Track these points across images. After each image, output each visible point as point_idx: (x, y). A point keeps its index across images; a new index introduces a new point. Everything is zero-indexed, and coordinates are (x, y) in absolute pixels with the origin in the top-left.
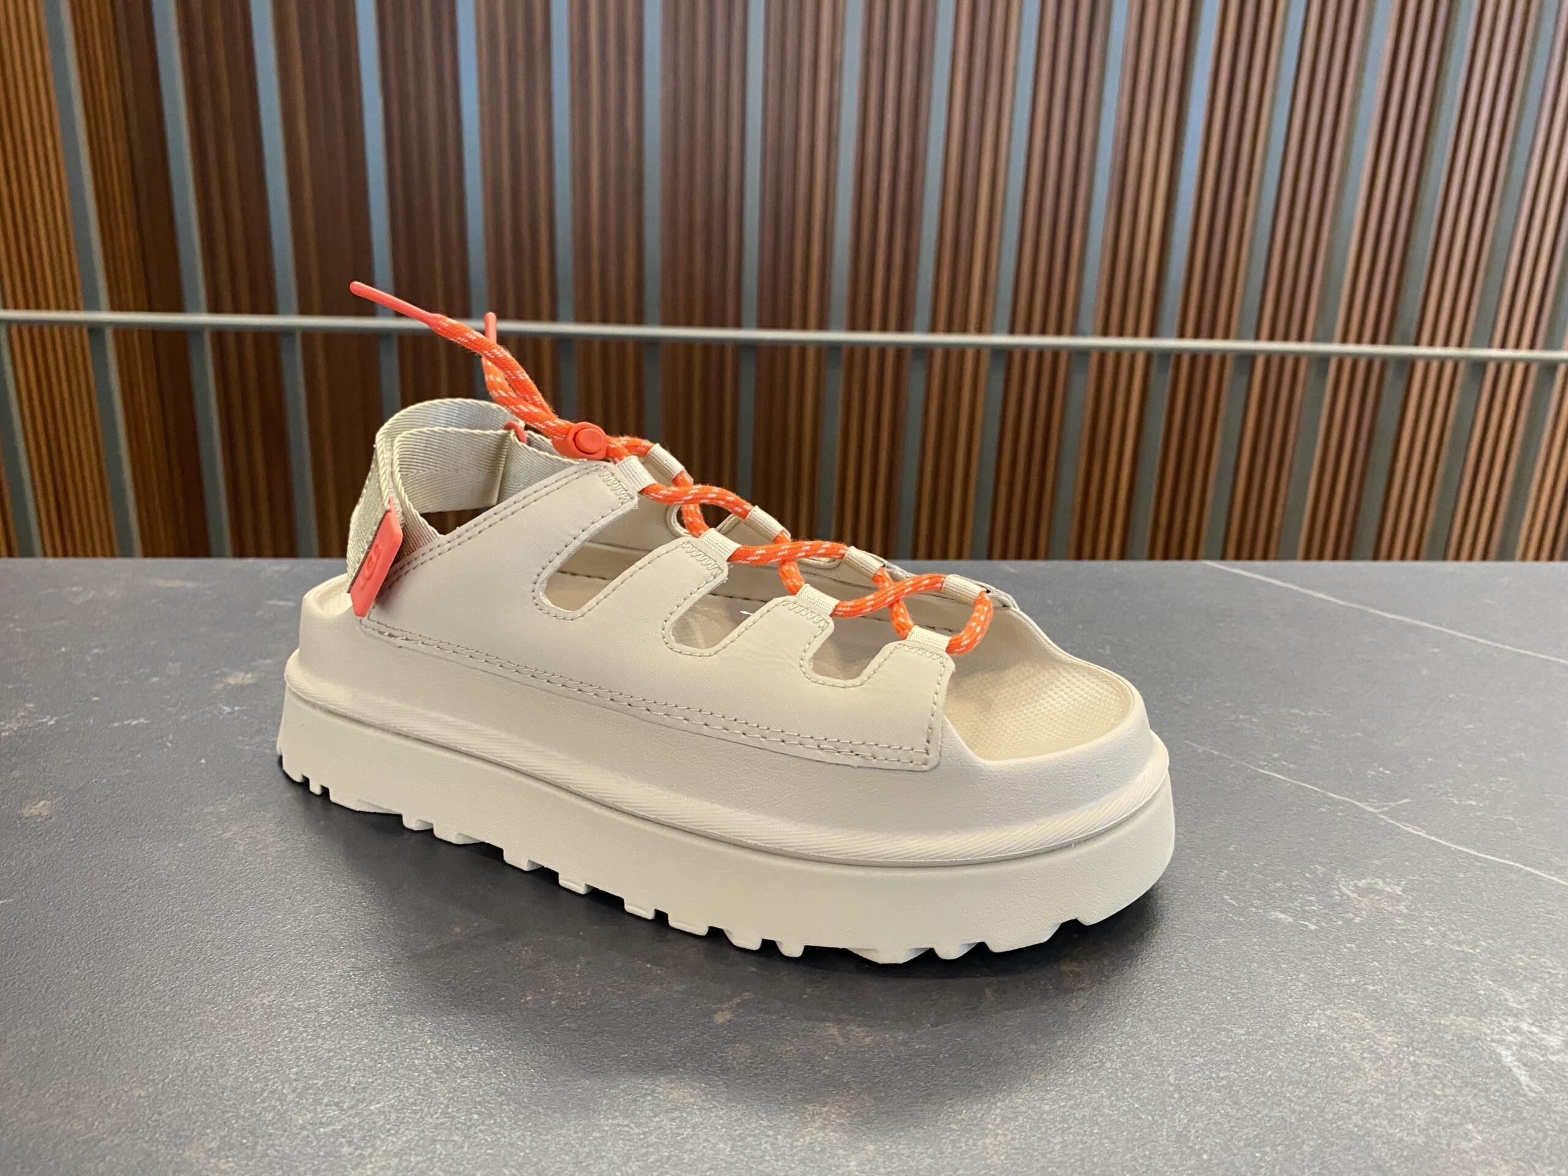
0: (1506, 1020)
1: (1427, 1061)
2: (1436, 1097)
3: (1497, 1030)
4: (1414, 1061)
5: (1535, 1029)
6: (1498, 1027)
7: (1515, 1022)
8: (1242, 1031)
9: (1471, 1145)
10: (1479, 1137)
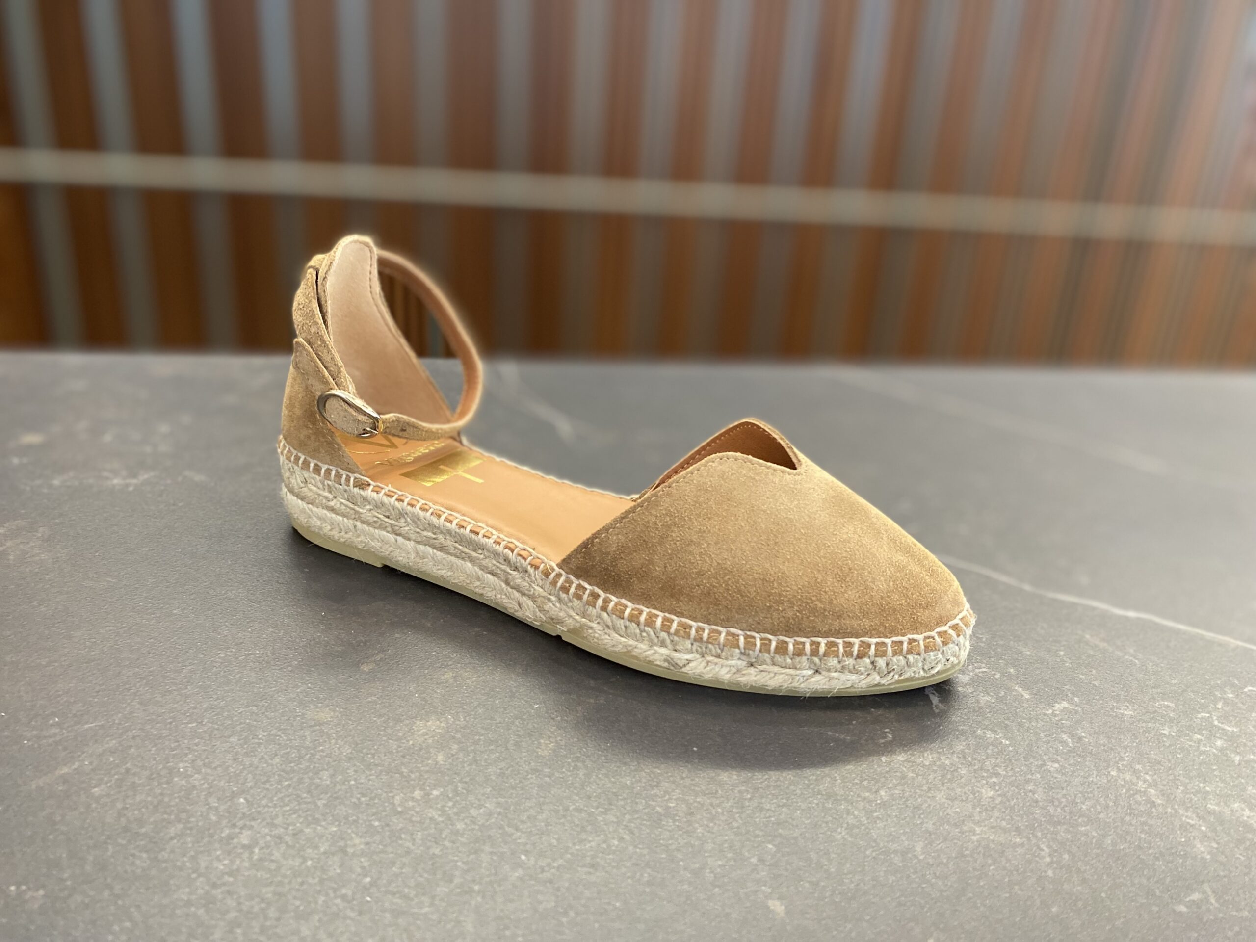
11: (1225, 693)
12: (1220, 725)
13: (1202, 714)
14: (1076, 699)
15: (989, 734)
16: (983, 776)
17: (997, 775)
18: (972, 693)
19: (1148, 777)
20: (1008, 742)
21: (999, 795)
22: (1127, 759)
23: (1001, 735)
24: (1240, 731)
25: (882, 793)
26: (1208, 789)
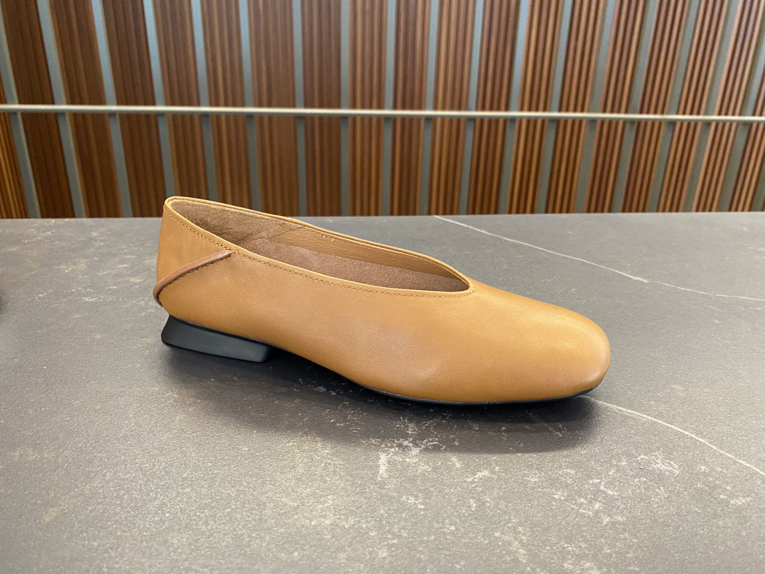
0: (398, 441)
1: (337, 463)
2: (325, 482)
3: (389, 445)
4: (329, 464)
5: (411, 445)
6: (391, 444)
7: (404, 441)
8: (246, 449)
9: (322, 506)
10: (330, 502)
11: (620, 460)
12: (605, 489)
13: (594, 480)
14: (497, 468)
15: (412, 500)
16: (388, 538)
17: (400, 537)
18: (416, 463)
19: (523, 537)
20: (423, 507)
21: (391, 556)
22: (514, 521)
23: (420, 501)
24: (619, 496)
25: (296, 554)
26: (570, 548)
